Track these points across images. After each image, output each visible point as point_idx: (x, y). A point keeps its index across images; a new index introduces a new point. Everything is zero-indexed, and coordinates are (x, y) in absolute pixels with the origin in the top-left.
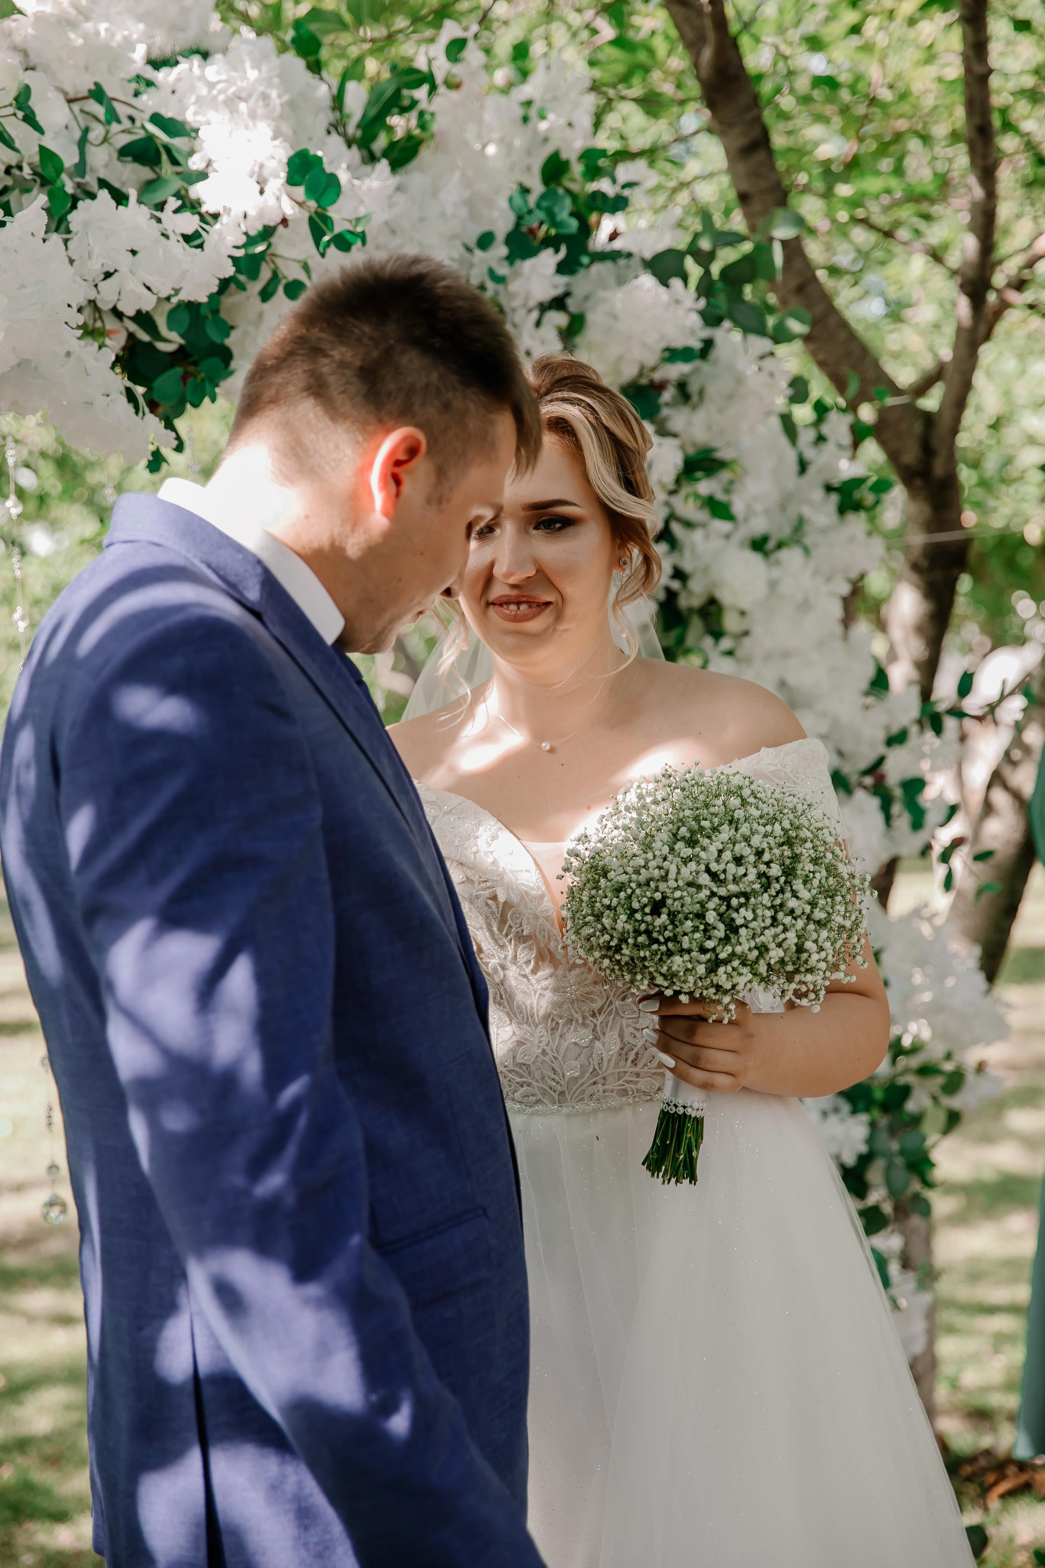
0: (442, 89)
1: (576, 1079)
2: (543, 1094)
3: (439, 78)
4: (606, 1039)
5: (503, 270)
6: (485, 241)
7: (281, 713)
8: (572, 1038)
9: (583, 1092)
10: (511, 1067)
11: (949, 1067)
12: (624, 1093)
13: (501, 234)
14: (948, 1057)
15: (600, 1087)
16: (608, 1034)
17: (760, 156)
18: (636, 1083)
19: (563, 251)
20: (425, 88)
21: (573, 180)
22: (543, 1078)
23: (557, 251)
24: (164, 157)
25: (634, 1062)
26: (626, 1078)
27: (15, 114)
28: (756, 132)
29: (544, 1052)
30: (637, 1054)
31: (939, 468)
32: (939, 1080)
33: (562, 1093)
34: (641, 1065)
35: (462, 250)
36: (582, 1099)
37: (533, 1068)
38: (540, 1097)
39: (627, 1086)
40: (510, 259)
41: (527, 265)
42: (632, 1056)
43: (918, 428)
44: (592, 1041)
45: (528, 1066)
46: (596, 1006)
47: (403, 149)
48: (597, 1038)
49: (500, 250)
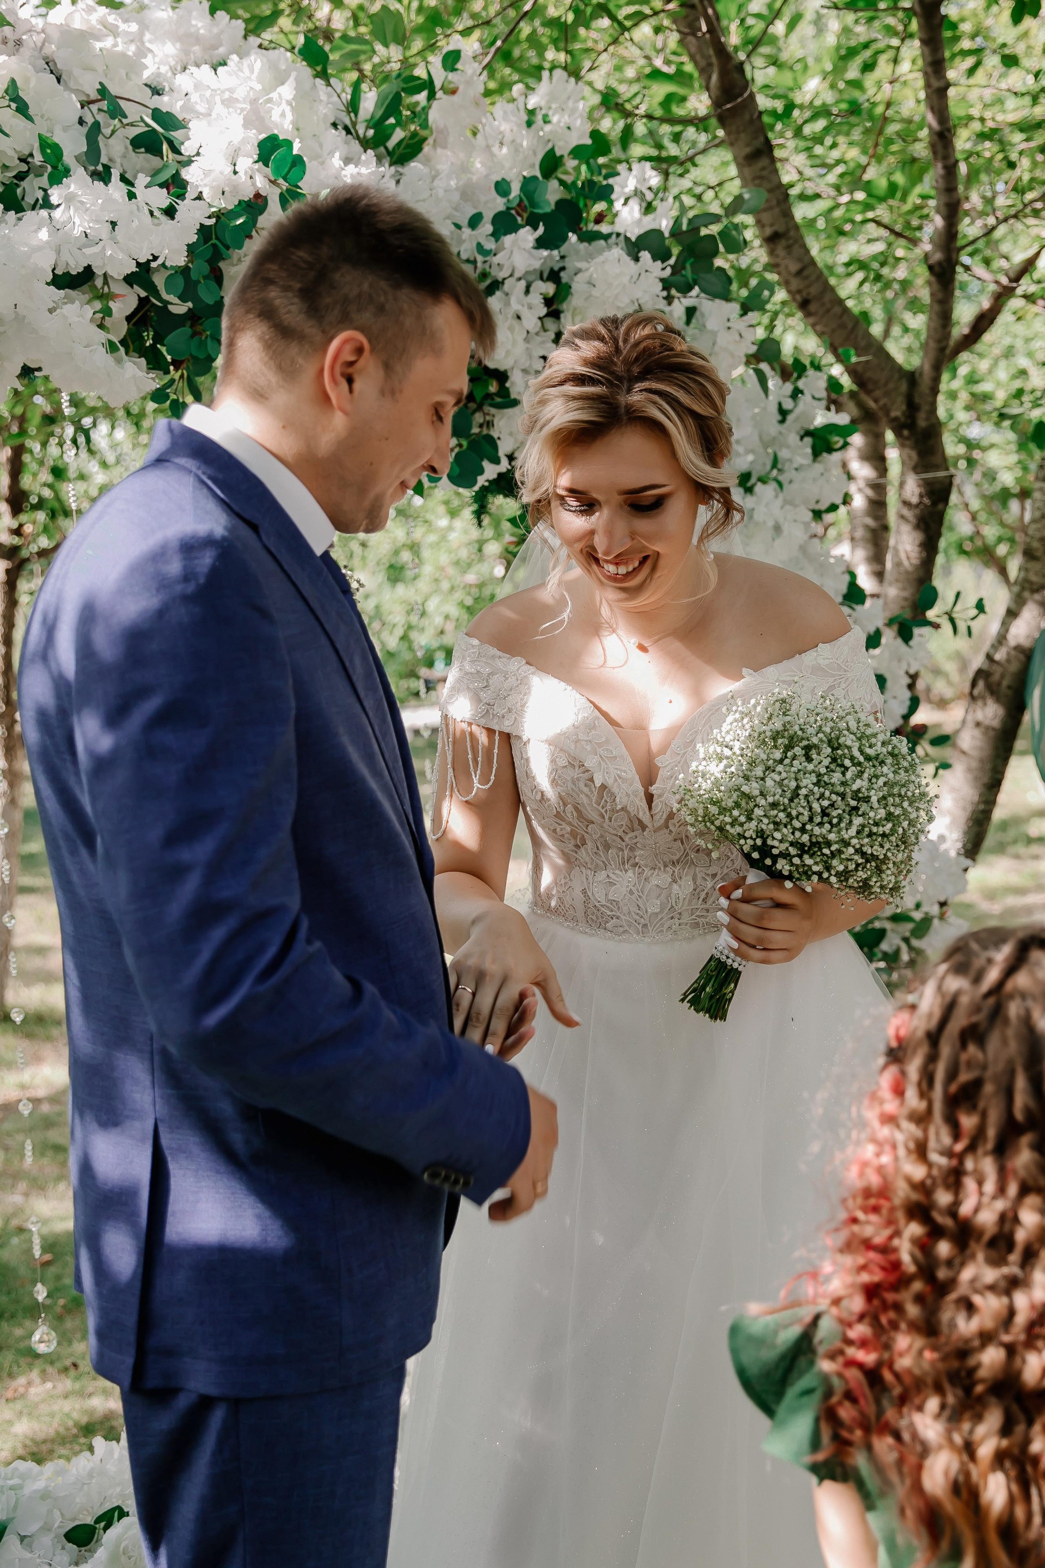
0: (439, 94)
1: (657, 914)
2: (629, 926)
3: (438, 84)
4: (682, 883)
5: (490, 245)
6: (475, 221)
7: (264, 614)
8: (654, 881)
9: (662, 925)
10: (604, 903)
11: (917, 916)
12: (697, 925)
13: (488, 216)
14: (918, 906)
15: (677, 922)
16: (684, 878)
17: (764, 162)
18: (706, 917)
19: (541, 229)
20: (424, 94)
21: (566, 173)
22: (629, 913)
23: (535, 228)
24: (165, 147)
25: (705, 901)
26: (698, 913)
27: (9, 106)
28: (759, 142)
29: (631, 893)
30: (707, 894)
31: (922, 422)
32: (910, 926)
33: (645, 926)
34: (710, 902)
35: (453, 227)
36: (662, 931)
37: (621, 904)
38: (627, 928)
39: (699, 920)
40: (496, 235)
41: (508, 240)
42: (703, 895)
43: (904, 387)
44: (670, 884)
45: (617, 903)
46: (675, 858)
47: (408, 146)
48: (674, 881)
49: (487, 227)
